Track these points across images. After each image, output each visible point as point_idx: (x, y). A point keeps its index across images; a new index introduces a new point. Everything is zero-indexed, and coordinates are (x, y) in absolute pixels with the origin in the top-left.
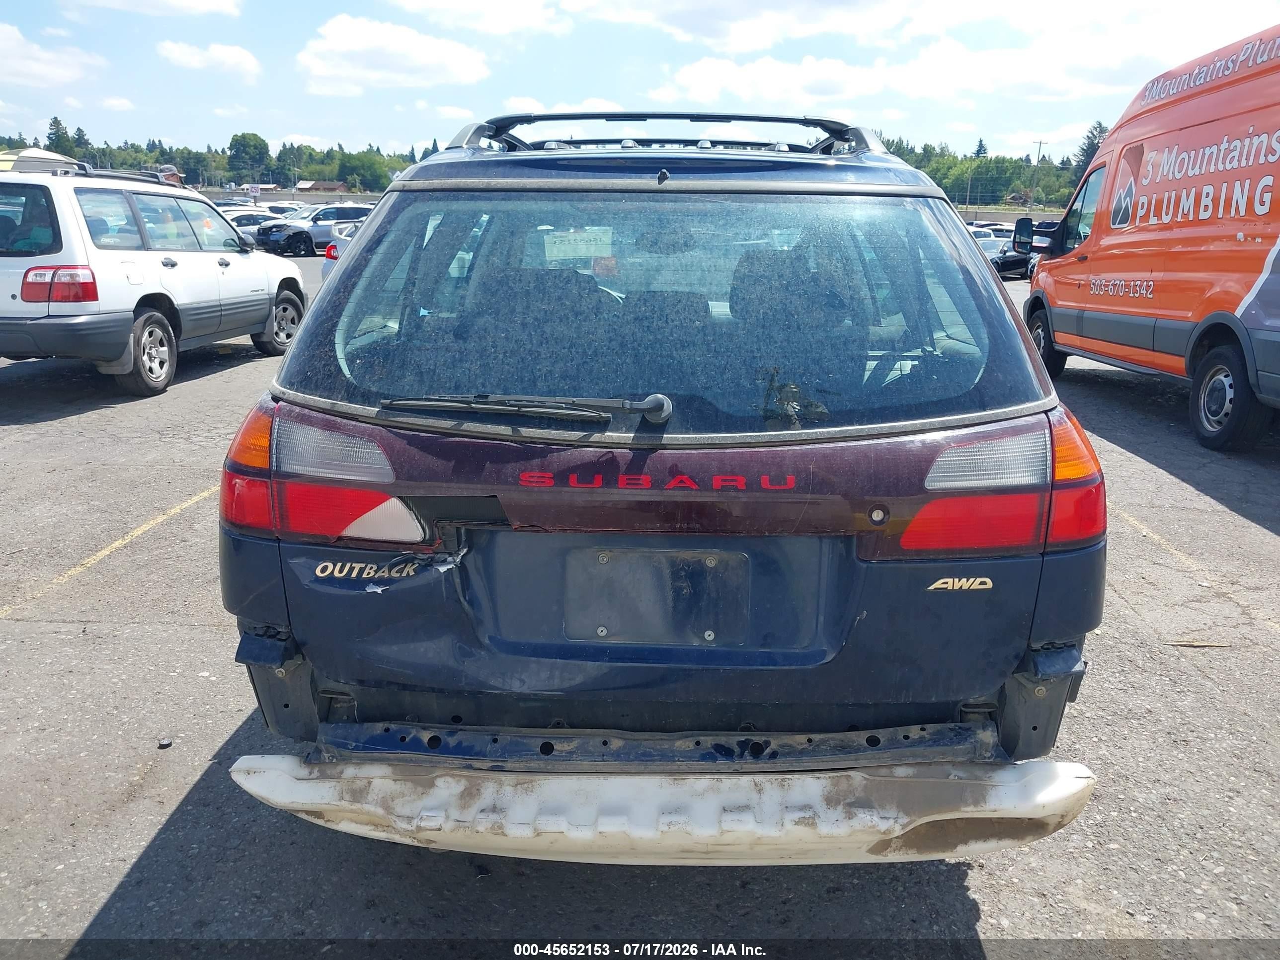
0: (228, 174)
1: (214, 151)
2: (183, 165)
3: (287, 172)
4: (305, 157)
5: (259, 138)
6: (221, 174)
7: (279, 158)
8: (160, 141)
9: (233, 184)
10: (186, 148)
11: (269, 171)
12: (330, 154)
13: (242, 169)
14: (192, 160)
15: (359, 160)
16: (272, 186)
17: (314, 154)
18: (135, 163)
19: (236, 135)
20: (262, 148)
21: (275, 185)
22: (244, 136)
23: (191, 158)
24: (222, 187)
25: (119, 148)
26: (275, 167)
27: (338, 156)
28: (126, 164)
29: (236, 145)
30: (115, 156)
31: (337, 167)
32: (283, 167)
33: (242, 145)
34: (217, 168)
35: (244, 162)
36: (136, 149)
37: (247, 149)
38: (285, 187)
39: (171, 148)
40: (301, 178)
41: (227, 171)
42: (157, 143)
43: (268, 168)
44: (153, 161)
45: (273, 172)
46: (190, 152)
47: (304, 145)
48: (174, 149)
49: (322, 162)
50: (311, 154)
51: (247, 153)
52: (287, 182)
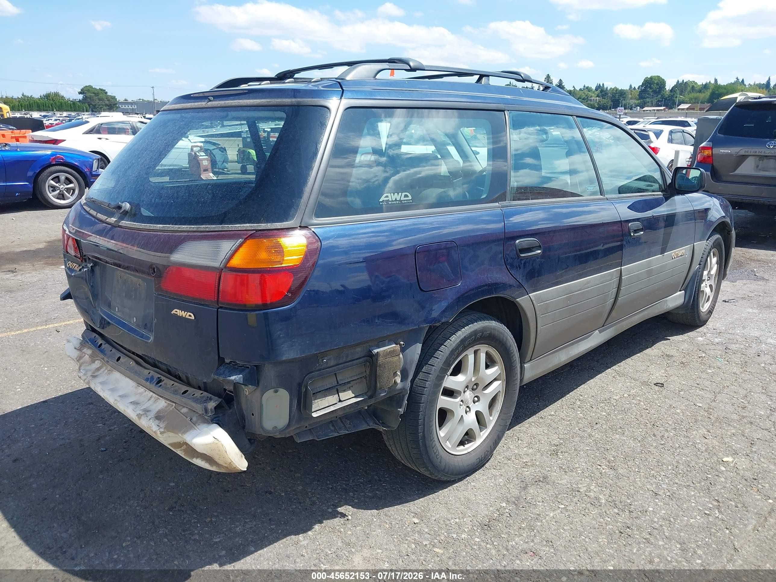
0: (637, 102)
1: (633, 88)
2: (612, 97)
3: (675, 99)
4: (689, 88)
5: (661, 78)
6: (633, 102)
7: (673, 90)
8: (603, 84)
9: (639, 107)
10: (615, 88)
11: (662, 99)
12: (706, 86)
13: (646, 98)
14: (617, 94)
15: (725, 89)
16: (662, 108)
17: (695, 86)
18: (586, 97)
19: (647, 78)
20: (661, 83)
21: (664, 107)
22: (651, 78)
23: (617, 93)
24: (631, 109)
25: (580, 90)
26: (667, 96)
27: (712, 87)
28: (581, 98)
29: (645, 84)
30: (576, 94)
31: (709, 94)
32: (672, 96)
33: (650, 84)
34: (631, 99)
35: (648, 94)
36: (588, 89)
37: (652, 86)
38: (671, 108)
39: (607, 88)
40: (684, 102)
41: (637, 100)
42: (601, 85)
43: (663, 97)
44: (596, 95)
45: (666, 99)
46: (617, 90)
47: (690, 80)
48: (609, 88)
49: (700, 91)
50: (693, 87)
51: (651, 88)
52: (673, 105)
